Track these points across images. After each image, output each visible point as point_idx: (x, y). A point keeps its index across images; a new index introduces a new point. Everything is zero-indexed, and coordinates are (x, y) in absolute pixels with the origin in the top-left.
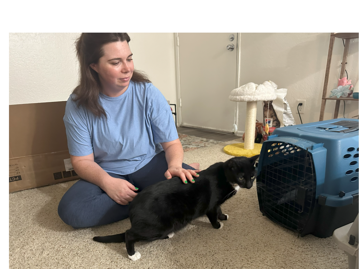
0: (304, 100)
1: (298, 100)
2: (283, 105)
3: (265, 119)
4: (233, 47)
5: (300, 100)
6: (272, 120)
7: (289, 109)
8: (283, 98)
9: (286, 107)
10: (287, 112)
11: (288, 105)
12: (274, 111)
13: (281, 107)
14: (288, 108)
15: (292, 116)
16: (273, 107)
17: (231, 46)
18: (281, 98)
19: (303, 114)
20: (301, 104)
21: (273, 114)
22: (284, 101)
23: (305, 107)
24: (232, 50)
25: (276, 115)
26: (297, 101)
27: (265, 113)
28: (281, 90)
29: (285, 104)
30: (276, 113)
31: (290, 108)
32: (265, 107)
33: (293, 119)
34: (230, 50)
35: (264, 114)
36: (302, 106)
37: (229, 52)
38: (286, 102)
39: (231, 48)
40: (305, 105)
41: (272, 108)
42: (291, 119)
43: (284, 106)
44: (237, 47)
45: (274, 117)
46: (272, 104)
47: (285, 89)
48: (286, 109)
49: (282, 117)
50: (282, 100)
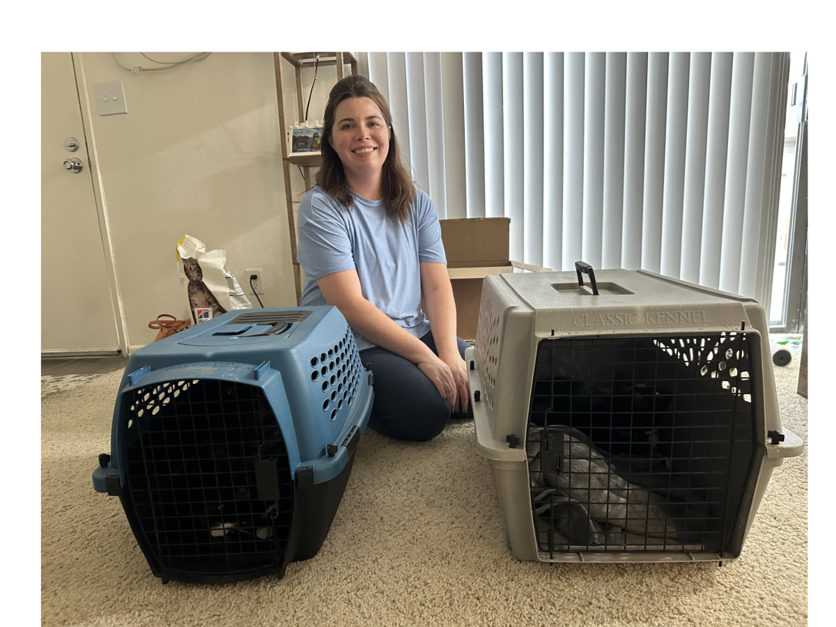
0: (258, 269)
1: (247, 270)
2: (225, 280)
3: (196, 310)
4: (79, 164)
5: (251, 270)
6: (210, 310)
7: (238, 288)
8: (222, 267)
9: (232, 284)
10: (235, 293)
11: (234, 278)
12: (209, 292)
13: (221, 284)
14: (236, 285)
15: (247, 300)
16: (205, 286)
17: (74, 162)
18: (218, 267)
19: (262, 294)
20: (254, 277)
21: (210, 300)
22: (224, 272)
23: (263, 283)
24: (77, 171)
25: (216, 301)
26: (245, 271)
27: (192, 299)
28: (215, 252)
29: (227, 278)
30: (216, 297)
31: (239, 285)
32: (191, 287)
33: (250, 304)
34: (73, 170)
35: (190, 301)
36: (257, 281)
37: (72, 175)
38: (229, 275)
39: (75, 168)
40: (261, 277)
41: (204, 289)
42: (245, 304)
43: (227, 283)
44: (90, 166)
45: (214, 304)
46: (203, 280)
47: (221, 250)
48: (232, 287)
49: (228, 301)
50: (221, 271)
